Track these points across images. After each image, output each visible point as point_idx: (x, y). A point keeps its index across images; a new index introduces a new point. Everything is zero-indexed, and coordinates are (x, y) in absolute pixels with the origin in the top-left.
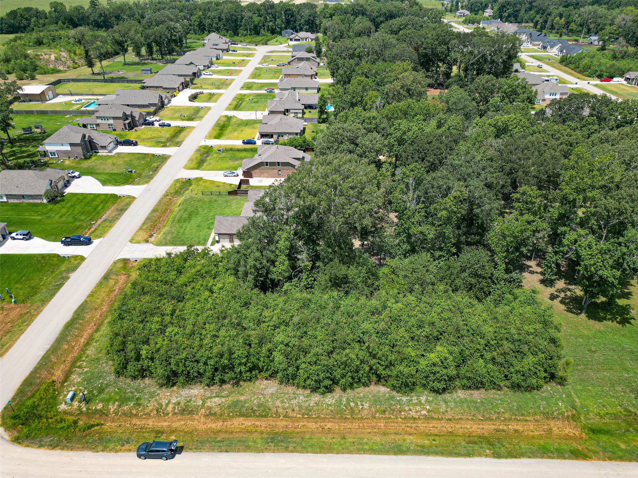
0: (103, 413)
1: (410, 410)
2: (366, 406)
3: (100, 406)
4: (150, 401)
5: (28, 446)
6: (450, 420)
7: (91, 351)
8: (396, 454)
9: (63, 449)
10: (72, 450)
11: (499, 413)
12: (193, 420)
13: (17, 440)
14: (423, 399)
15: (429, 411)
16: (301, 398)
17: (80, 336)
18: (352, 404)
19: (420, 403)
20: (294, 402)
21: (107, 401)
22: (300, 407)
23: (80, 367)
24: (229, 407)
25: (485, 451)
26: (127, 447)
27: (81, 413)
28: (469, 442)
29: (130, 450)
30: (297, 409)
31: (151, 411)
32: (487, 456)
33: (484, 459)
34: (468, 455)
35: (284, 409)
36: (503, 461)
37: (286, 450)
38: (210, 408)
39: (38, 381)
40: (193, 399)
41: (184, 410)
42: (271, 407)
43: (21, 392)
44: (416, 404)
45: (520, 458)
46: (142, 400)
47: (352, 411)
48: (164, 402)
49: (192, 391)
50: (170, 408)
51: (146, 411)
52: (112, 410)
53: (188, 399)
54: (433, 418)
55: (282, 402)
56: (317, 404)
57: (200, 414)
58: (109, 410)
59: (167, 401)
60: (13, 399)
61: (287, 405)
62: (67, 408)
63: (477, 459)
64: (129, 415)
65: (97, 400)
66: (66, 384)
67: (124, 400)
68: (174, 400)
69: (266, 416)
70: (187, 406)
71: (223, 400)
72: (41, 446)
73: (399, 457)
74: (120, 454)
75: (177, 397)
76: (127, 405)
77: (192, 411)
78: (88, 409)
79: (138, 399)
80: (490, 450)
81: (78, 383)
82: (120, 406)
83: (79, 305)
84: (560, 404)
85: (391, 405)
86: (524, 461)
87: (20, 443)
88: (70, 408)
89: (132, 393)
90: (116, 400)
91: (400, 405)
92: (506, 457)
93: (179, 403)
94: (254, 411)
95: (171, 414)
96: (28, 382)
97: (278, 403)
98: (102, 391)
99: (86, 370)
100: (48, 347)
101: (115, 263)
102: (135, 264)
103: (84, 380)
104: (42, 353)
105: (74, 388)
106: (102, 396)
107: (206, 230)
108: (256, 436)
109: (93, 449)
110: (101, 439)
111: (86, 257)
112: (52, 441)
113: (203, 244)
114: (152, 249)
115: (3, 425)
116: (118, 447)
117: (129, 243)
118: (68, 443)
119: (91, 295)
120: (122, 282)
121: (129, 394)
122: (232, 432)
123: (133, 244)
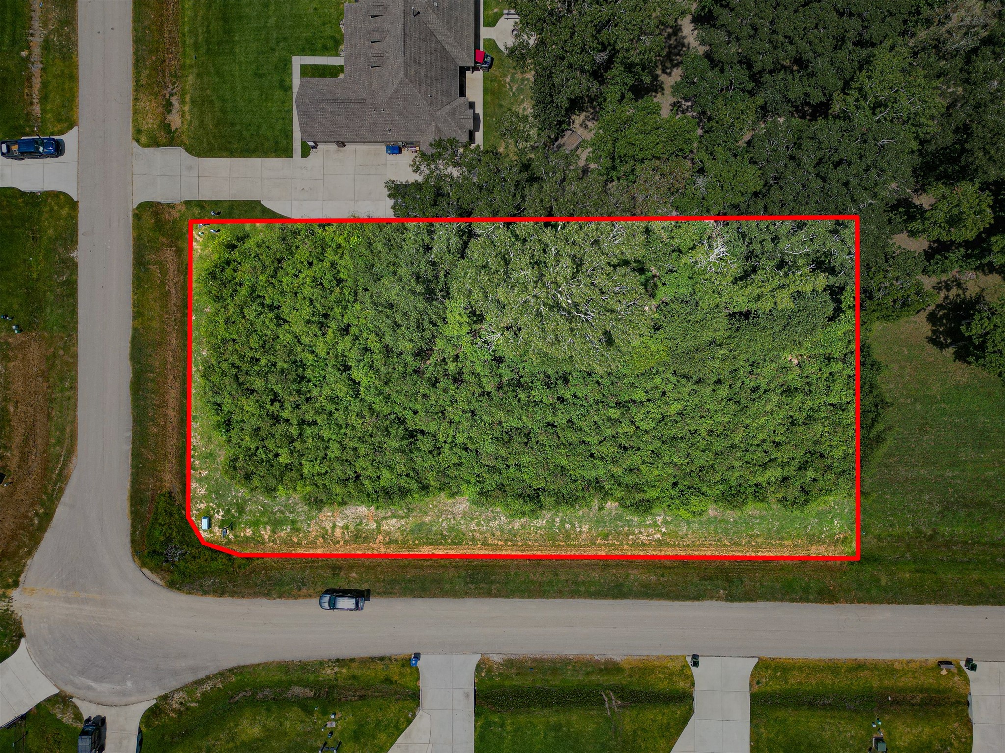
0: (257, 542)
1: (641, 533)
2: (586, 528)
3: (249, 532)
4: (309, 525)
5: (190, 593)
6: (688, 546)
7: (196, 440)
8: (615, 597)
9: (232, 596)
10: (243, 597)
11: (751, 536)
13: (173, 585)
14: (660, 519)
15: (664, 534)
16: (502, 518)
17: (164, 404)
18: (568, 526)
19: (655, 525)
20: (494, 524)
21: (255, 524)
22: (502, 531)
23: (192, 467)
24: (412, 531)
25: (718, 592)
26: (304, 590)
27: (230, 541)
28: (703, 579)
29: (310, 596)
30: (497, 533)
31: (317, 537)
32: (719, 599)
33: (714, 603)
34: (697, 597)
35: (482, 533)
36: (736, 605)
37: (489, 594)
38: (388, 533)
39: (148, 494)
40: (364, 521)
41: (356, 536)
42: (465, 531)
43: (137, 514)
44: (650, 526)
45: (756, 601)
46: (299, 524)
47: (567, 535)
48: (328, 525)
49: (360, 509)
50: (338, 533)
51: (310, 538)
52: (267, 537)
53: (358, 521)
54: (667, 544)
55: (479, 524)
56: (523, 527)
57: (377, 541)
58: (262, 537)
59: (331, 525)
60: (134, 527)
61: (485, 528)
62: (208, 536)
63: (706, 604)
65: (241, 523)
66: (188, 498)
68: (340, 524)
70: (358, 531)
71: (403, 522)
72: (205, 593)
73: (618, 602)
74: (301, 601)
75: (342, 519)
76: (283, 530)
77: (366, 537)
78: (236, 536)
79: (293, 522)
80: (725, 589)
81: (205, 496)
82: (274, 531)
83: (129, 339)
84: (836, 522)
85: (617, 526)
86: (761, 605)
87: (178, 589)
88: (212, 535)
89: (282, 512)
90: (267, 524)
91: (629, 526)
92: (740, 601)
93: (347, 527)
94: (444, 537)
95: (341, 543)
96: (136, 498)
97: (473, 526)
98: (241, 510)
99: (204, 473)
100: (130, 434)
101: (137, 217)
102: (174, 212)
103: (210, 492)
104: (128, 448)
105: (202, 506)
106: (246, 518)
107: (278, 94)
108: (451, 573)
109: (268, 595)
110: (270, 578)
111: (75, 199)
112: (214, 584)
113: (286, 152)
114: (190, 168)
115: (143, 564)
116: (295, 592)
117: (135, 144)
118: (234, 586)
119: (138, 314)
120: (171, 268)
121: (279, 514)
122: (422, 567)
123: (147, 150)
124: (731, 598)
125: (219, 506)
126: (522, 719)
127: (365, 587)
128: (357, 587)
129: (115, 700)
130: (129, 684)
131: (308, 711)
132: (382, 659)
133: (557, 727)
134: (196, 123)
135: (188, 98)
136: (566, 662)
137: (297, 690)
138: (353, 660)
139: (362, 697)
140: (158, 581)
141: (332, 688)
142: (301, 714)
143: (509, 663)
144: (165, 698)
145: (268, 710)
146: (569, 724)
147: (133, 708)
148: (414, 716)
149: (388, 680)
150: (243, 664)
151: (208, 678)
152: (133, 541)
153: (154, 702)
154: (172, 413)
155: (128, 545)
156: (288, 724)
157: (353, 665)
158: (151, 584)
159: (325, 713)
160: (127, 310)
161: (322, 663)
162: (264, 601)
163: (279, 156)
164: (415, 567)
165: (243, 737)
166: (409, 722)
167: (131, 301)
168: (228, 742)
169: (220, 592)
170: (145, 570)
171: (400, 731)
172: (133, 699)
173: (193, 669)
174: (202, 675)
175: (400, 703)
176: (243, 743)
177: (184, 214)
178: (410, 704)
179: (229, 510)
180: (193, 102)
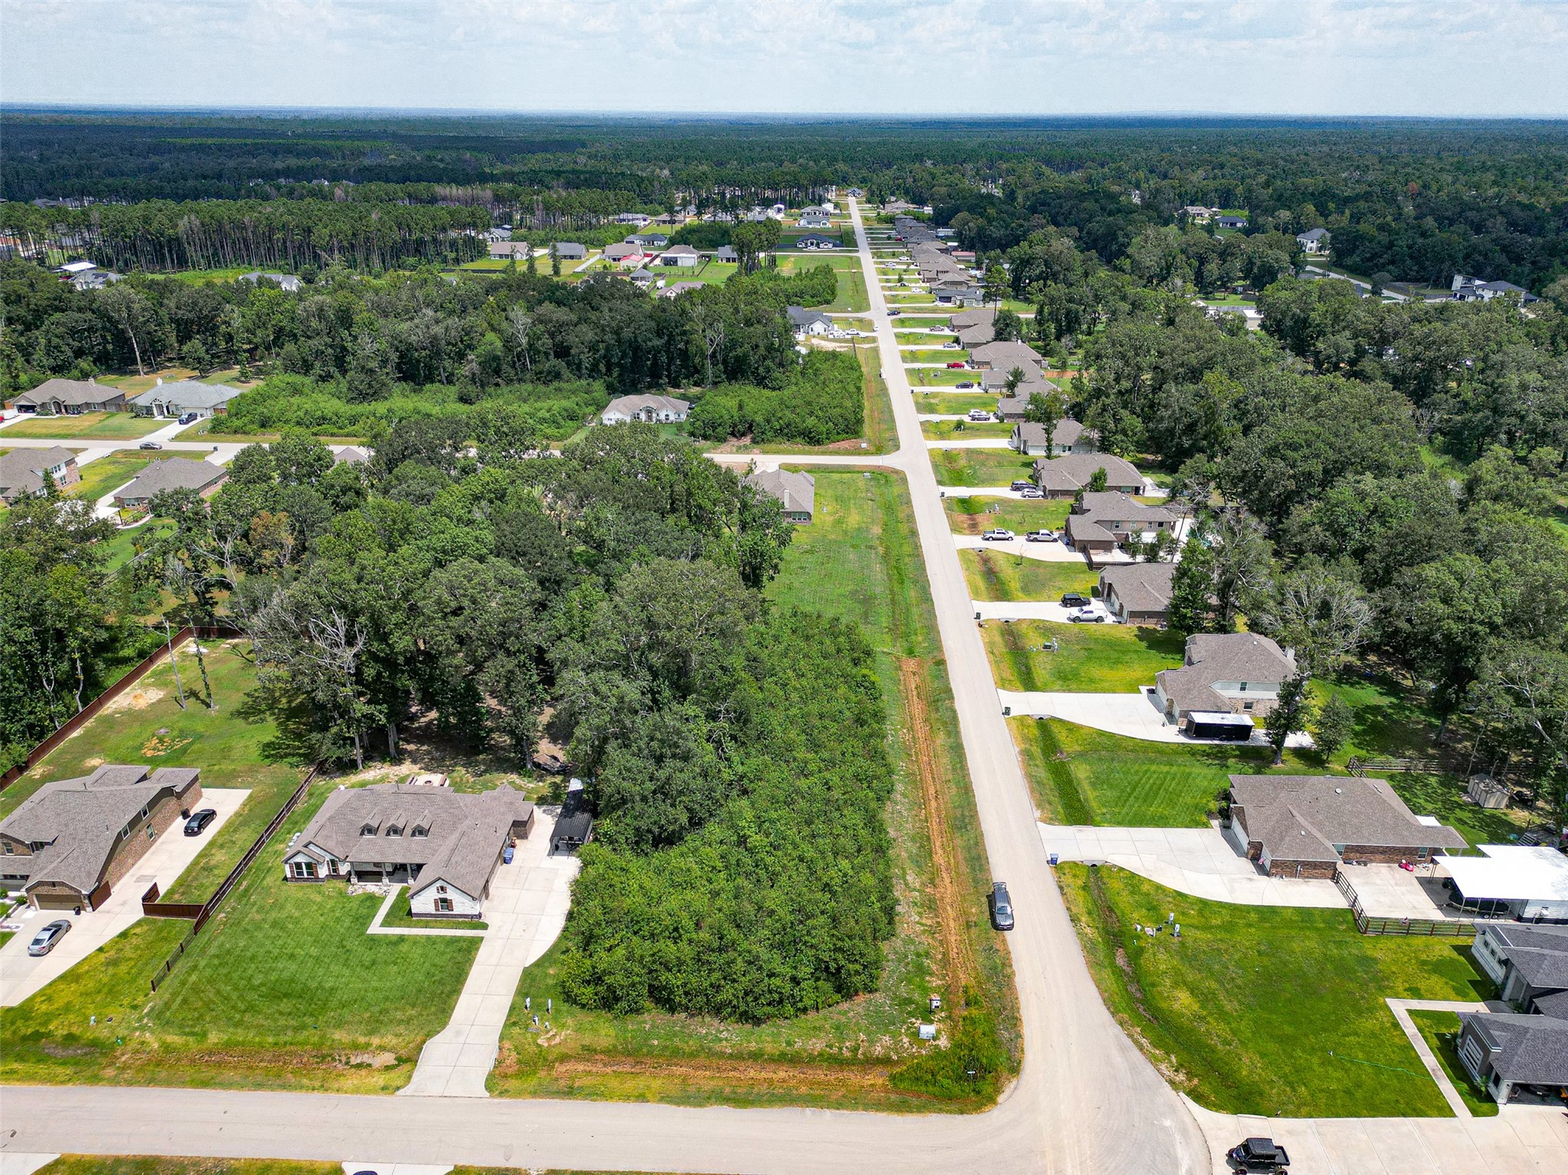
0: (946, 992)
7: (817, 1045)
8: (962, 751)
12: (942, 899)
13: (1015, 1069)
14: (889, 728)
15: (903, 728)
19: (895, 731)
20: (905, 813)
23: (855, 1050)
24: (918, 868)
25: (947, 704)
27: (949, 1017)
28: (938, 711)
29: (1004, 941)
31: (934, 939)
32: (952, 704)
33: (956, 705)
34: (953, 713)
36: (956, 697)
38: (923, 884)
41: (930, 908)
43: (921, 1109)
44: (896, 733)
45: (951, 689)
48: (919, 928)
50: (929, 922)
51: (937, 944)
62: (945, 1036)
63: (957, 708)
64: (945, 961)
66: (895, 1058)
67: (921, 970)
69: (929, 838)
70: (922, 905)
72: (1019, 1036)
73: (966, 749)
74: (1011, 948)
76: (929, 967)
77: (929, 901)
78: (942, 1010)
79: (918, 955)
80: (944, 702)
81: (893, 1037)
82: (931, 975)
86: (953, 687)
87: (1019, 1063)
88: (943, 1032)
89: (907, 964)
90: (923, 980)
92: (952, 695)
93: (920, 914)
95: (938, 920)
96: (901, 1107)
97: (908, 827)
98: (909, 1001)
99: (862, 1036)
100: (808, 1111)
101: (503, 1093)
102: (508, 1062)
103: (886, 1032)
104: (828, 1114)
105: (906, 1040)
106: (916, 997)
107: (404, 947)
108: (959, 842)
109: (1010, 978)
110: (989, 978)
111: (451, 1168)
112: (1006, 1029)
113: (474, 944)
114: (458, 1033)
115: (991, 1100)
116: (1002, 953)
117: (398, 1093)
118: (1005, 1009)
119: (641, 1098)
120: (581, 1067)
121: (910, 968)
122: (957, 863)
123: (414, 1079)
124: (951, 698)
125: (904, 1023)
126: (1094, 804)
127: (984, 899)
128: (986, 907)
129: (1196, 1142)
130: (1168, 1123)
131: (1140, 951)
132: (1061, 888)
133: (1093, 784)
134: (401, 1029)
135: (362, 1040)
136: (1030, 777)
137: (1120, 961)
138: (1068, 909)
139: (1111, 910)
140: (1012, 1086)
141: (1107, 933)
142: (1146, 955)
143: (1039, 806)
144: (1172, 1083)
145: (1153, 985)
146: (1088, 778)
147: (1200, 1120)
148: (1115, 866)
149: (1085, 888)
150: (1100, 1001)
151: (1130, 1036)
152: (962, 1113)
153: (1181, 1094)
154: (782, 1074)
155: (966, 1116)
156: (1163, 967)
157: (1074, 910)
158: (1017, 1092)
159: (1138, 938)
160: (632, 1107)
161: (1080, 934)
162: (1018, 981)
163: (477, 949)
164: (957, 867)
165: (1196, 1007)
166: (1122, 869)
167: (620, 1103)
168: (1208, 1023)
169: (1014, 1021)
170: (1001, 1099)
171: (1133, 875)
172: (1187, 1119)
173: (1123, 1049)
174: (1129, 1042)
175: (1105, 880)
176: (1202, 1007)
177: (516, 1048)
178: (1104, 873)
179: (909, 1013)
180: (371, 1033)
